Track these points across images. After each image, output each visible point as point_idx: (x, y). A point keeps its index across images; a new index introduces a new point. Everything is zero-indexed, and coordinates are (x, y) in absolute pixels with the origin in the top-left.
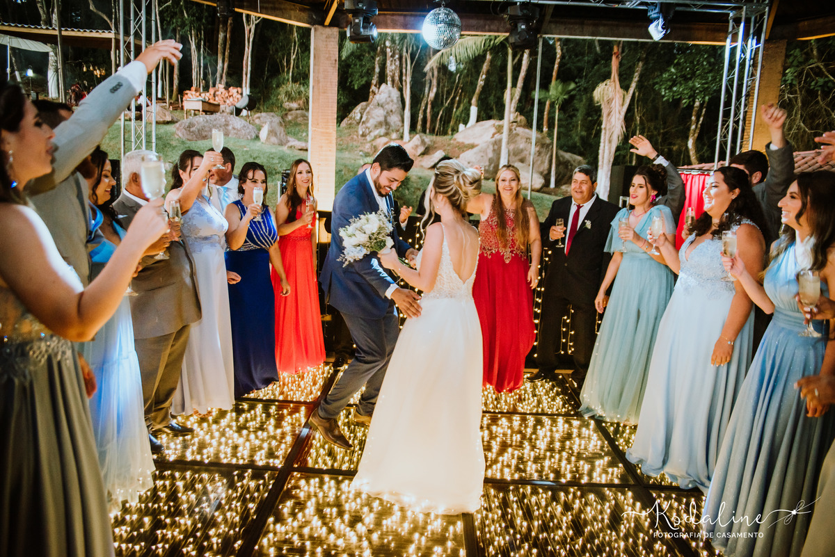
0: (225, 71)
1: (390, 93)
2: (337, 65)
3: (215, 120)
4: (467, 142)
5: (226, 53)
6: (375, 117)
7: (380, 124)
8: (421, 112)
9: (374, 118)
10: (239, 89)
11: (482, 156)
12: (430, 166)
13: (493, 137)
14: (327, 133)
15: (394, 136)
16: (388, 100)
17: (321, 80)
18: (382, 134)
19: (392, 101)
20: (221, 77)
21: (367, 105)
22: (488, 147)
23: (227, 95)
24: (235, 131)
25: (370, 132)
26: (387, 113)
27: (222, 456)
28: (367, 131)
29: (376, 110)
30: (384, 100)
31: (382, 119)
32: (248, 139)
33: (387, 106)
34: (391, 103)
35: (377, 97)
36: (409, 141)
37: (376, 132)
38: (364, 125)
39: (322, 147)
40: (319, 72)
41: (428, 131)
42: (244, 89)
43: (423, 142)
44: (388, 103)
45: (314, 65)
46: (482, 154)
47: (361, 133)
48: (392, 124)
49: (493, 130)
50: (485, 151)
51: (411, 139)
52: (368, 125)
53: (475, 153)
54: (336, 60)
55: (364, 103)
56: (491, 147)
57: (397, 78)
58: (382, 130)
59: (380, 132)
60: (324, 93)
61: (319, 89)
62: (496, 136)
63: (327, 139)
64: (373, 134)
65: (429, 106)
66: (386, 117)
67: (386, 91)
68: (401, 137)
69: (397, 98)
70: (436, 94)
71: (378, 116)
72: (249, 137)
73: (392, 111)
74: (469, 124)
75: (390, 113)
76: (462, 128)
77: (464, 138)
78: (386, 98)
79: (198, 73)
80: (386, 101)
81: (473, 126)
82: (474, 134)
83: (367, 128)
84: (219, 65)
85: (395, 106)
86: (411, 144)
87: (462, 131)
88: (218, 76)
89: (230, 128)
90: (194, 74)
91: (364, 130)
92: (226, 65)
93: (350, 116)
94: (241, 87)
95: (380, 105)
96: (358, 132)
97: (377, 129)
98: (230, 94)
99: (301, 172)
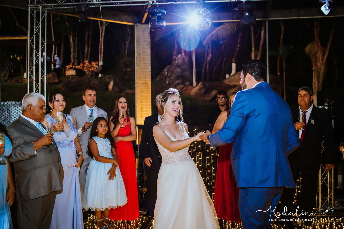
0: (89, 53)
1: (183, 58)
2: (150, 45)
3: (83, 80)
4: (231, 84)
5: (90, 43)
7: (178, 78)
8: (203, 69)
9: (174, 74)
10: (97, 63)
12: (209, 100)
14: (146, 83)
15: (187, 83)
17: (141, 53)
18: (180, 83)
19: (185, 63)
21: (171, 67)
23: (90, 66)
25: (173, 82)
26: (183, 70)
28: (171, 82)
29: (176, 69)
30: (180, 63)
31: (180, 74)
33: (182, 67)
34: (185, 65)
35: (176, 62)
36: (196, 86)
37: (177, 82)
38: (169, 79)
39: (143, 91)
40: (140, 49)
41: (208, 79)
42: (100, 62)
43: (204, 86)
44: (183, 65)
45: (137, 45)
47: (168, 83)
48: (186, 76)
52: (172, 78)
54: (149, 42)
55: (169, 66)
58: (180, 81)
59: (179, 82)
60: (143, 60)
61: (140, 58)
63: (146, 87)
64: (174, 83)
65: (208, 65)
66: (182, 73)
67: (181, 58)
68: (192, 84)
69: (188, 61)
70: (211, 58)
71: (177, 73)
72: (102, 89)
73: (185, 69)
74: (232, 74)
75: (184, 70)
76: (227, 76)
77: (229, 82)
78: (182, 62)
79: (74, 55)
80: (182, 63)
81: (234, 75)
82: (235, 79)
83: (171, 80)
84: (86, 50)
85: (187, 66)
86: (197, 88)
87: (228, 78)
88: (85, 55)
89: (92, 84)
90: (72, 56)
91: (169, 81)
92: (89, 50)
93: (161, 74)
94: (98, 61)
95: (178, 66)
96: (166, 82)
97: (177, 80)
98: (92, 65)
99: (121, 102)
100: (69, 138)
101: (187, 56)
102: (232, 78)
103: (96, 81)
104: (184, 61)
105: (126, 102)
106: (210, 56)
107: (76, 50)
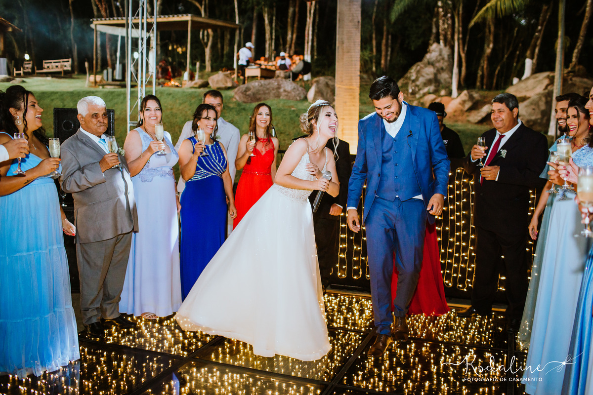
0: (294, 41)
1: (441, 51)
3: (269, 84)
4: (519, 95)
6: (426, 76)
7: (429, 82)
9: (423, 76)
10: (301, 57)
11: (534, 109)
12: (476, 121)
13: (545, 89)
14: (351, 89)
15: (443, 92)
16: (439, 58)
18: (431, 91)
19: (443, 59)
20: (290, 47)
22: (540, 99)
24: (286, 93)
25: (419, 90)
26: (438, 70)
27: (147, 345)
28: (417, 89)
29: (427, 68)
30: (434, 59)
31: (431, 76)
32: (297, 100)
33: (437, 65)
34: (442, 61)
35: (428, 55)
36: (457, 97)
37: (426, 90)
38: (414, 84)
39: (345, 102)
40: (343, 34)
42: (305, 56)
43: (471, 97)
44: (439, 61)
46: (533, 107)
47: (410, 91)
48: (442, 81)
49: (546, 82)
50: (536, 103)
51: (459, 94)
52: (418, 83)
53: (526, 106)
55: (419, 63)
56: (544, 99)
57: (449, 37)
58: (432, 88)
59: (429, 90)
60: (348, 52)
61: (343, 49)
62: (549, 87)
63: (351, 95)
64: (422, 92)
65: (486, 62)
66: (435, 75)
67: (437, 50)
68: (450, 94)
69: (448, 55)
70: (493, 49)
71: (428, 74)
72: (298, 98)
73: (442, 69)
74: (524, 77)
75: (440, 70)
76: (515, 80)
77: (516, 91)
78: (437, 57)
79: (270, 45)
80: (437, 59)
81: (527, 79)
82: (527, 87)
83: (417, 86)
84: (289, 36)
85: (446, 64)
86: (459, 100)
87: (515, 85)
88: (288, 46)
89: (282, 90)
90: (267, 46)
91: (413, 88)
92: (295, 36)
93: (406, 76)
94: (303, 54)
95: (431, 64)
96: (407, 90)
97: (427, 86)
98: (294, 61)
99: (261, 114)
100: (169, 164)
101: (448, 47)
102: (522, 85)
103: (290, 86)
104: (440, 55)
105: (268, 115)
106: (491, 46)
107: (274, 37)
